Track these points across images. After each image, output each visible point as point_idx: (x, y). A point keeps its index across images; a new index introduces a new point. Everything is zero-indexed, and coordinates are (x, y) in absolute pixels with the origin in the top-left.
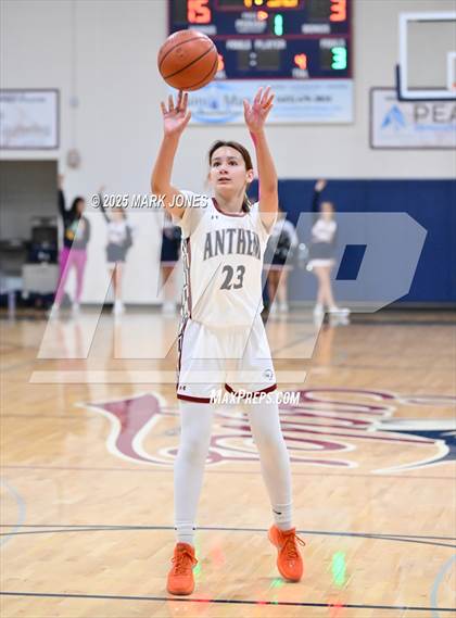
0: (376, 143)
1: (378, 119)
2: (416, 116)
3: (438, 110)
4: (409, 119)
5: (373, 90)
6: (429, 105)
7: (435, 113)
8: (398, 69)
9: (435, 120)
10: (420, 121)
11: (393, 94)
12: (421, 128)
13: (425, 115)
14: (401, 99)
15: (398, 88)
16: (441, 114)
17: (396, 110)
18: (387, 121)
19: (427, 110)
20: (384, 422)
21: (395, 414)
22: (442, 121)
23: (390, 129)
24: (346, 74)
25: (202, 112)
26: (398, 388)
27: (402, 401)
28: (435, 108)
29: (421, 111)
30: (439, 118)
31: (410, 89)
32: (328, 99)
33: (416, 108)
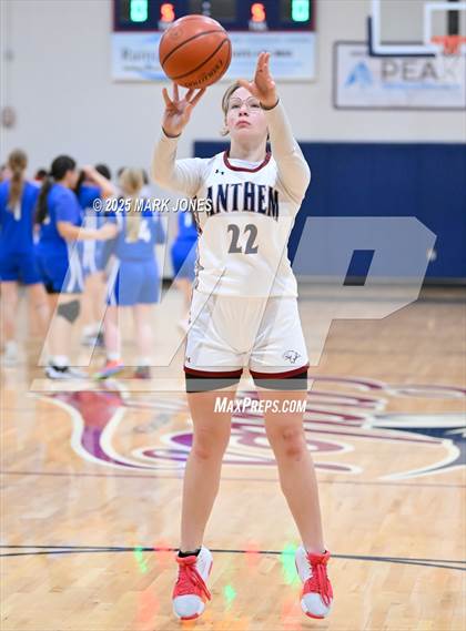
0: (341, 101)
1: (343, 76)
2: (385, 73)
3: (409, 67)
4: (377, 77)
5: (337, 44)
6: (399, 61)
7: (405, 71)
8: (369, 22)
9: (405, 78)
10: (390, 79)
11: (364, 49)
12: (389, 86)
13: (394, 73)
14: (372, 54)
15: (369, 43)
16: (412, 71)
17: (362, 66)
18: (352, 79)
19: (395, 66)
20: (378, 417)
21: (389, 408)
22: (412, 79)
23: (355, 88)
24: (308, 26)
25: (149, 67)
26: (383, 376)
27: (392, 392)
28: (405, 64)
29: (390, 68)
30: (409, 75)
31: (384, 43)
32: (288, 54)
33: (384, 65)
